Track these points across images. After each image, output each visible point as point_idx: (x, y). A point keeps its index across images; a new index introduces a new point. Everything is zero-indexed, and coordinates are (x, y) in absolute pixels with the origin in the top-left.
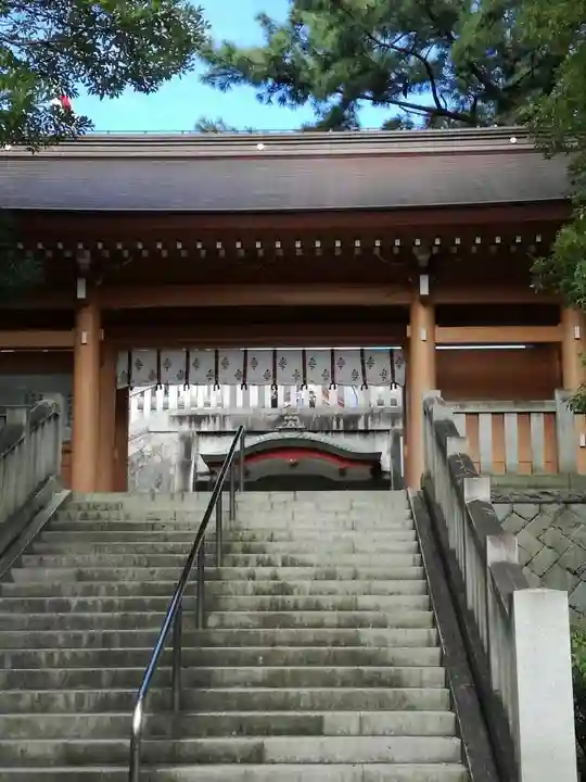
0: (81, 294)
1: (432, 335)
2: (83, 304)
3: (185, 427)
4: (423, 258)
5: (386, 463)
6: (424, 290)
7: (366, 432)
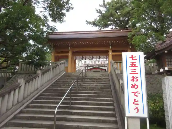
0: (69, 49)
1: (112, 53)
2: (70, 50)
3: (85, 66)
4: (110, 44)
5: (107, 70)
6: (111, 48)
7: (104, 66)
